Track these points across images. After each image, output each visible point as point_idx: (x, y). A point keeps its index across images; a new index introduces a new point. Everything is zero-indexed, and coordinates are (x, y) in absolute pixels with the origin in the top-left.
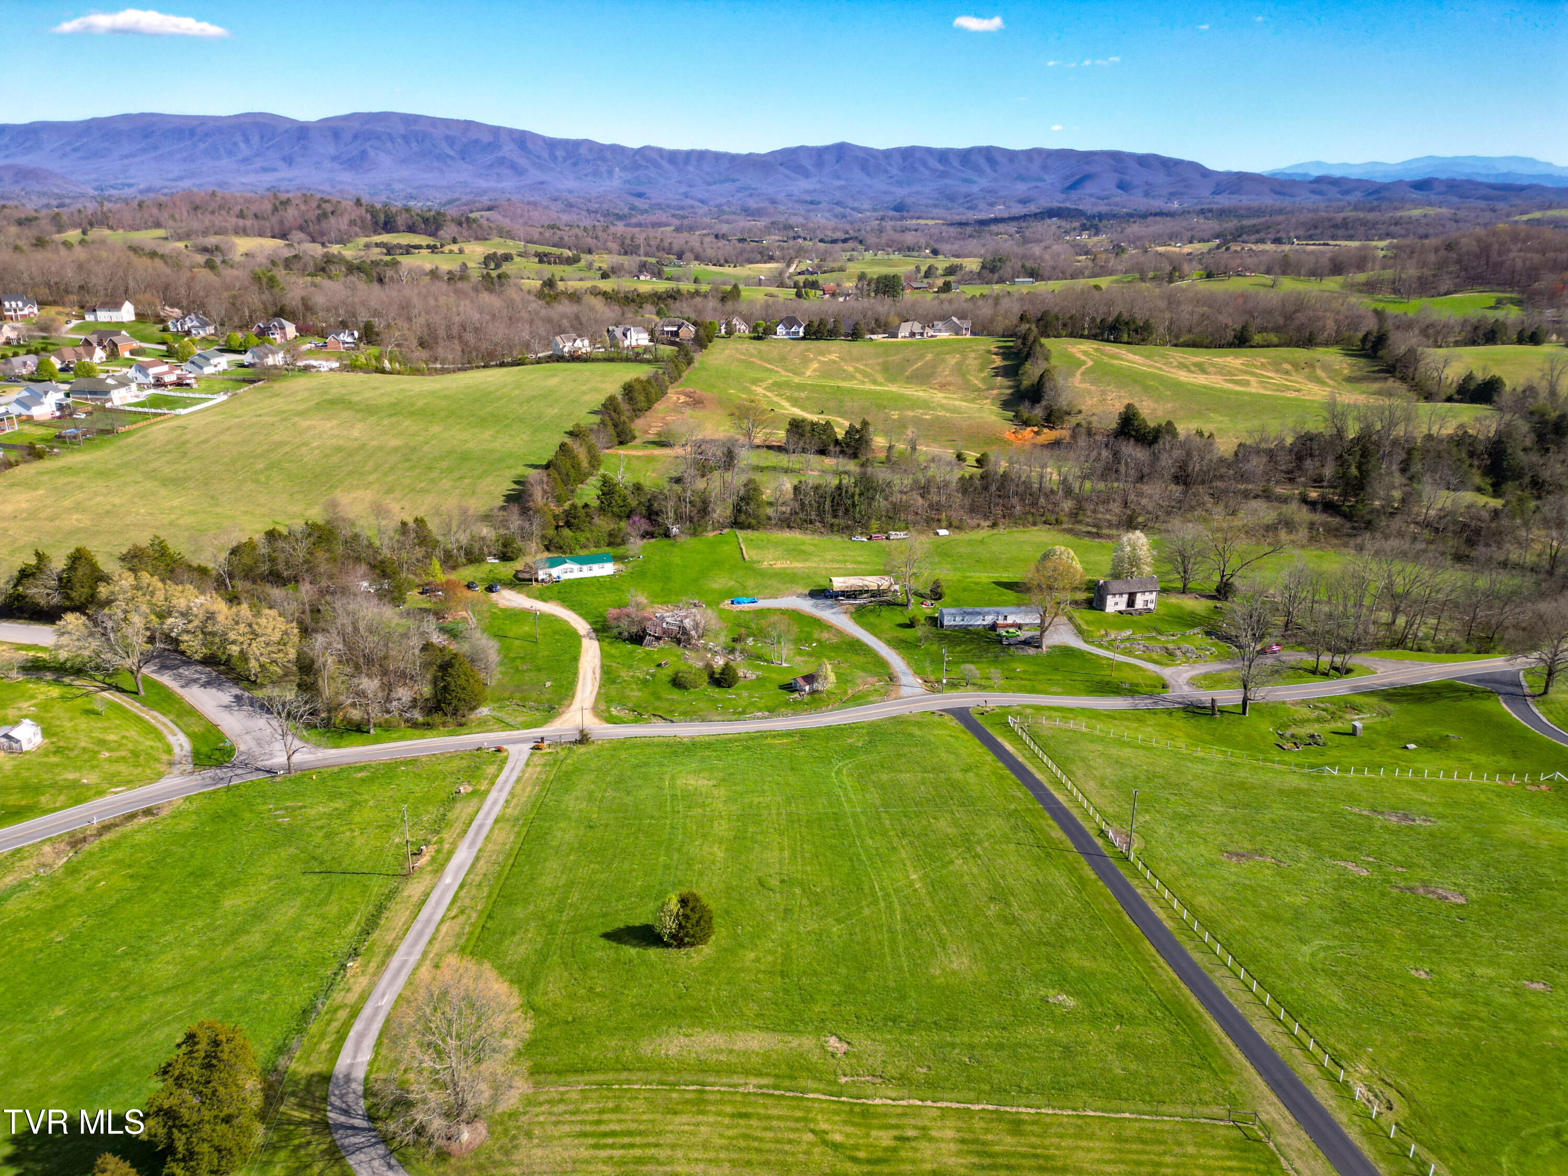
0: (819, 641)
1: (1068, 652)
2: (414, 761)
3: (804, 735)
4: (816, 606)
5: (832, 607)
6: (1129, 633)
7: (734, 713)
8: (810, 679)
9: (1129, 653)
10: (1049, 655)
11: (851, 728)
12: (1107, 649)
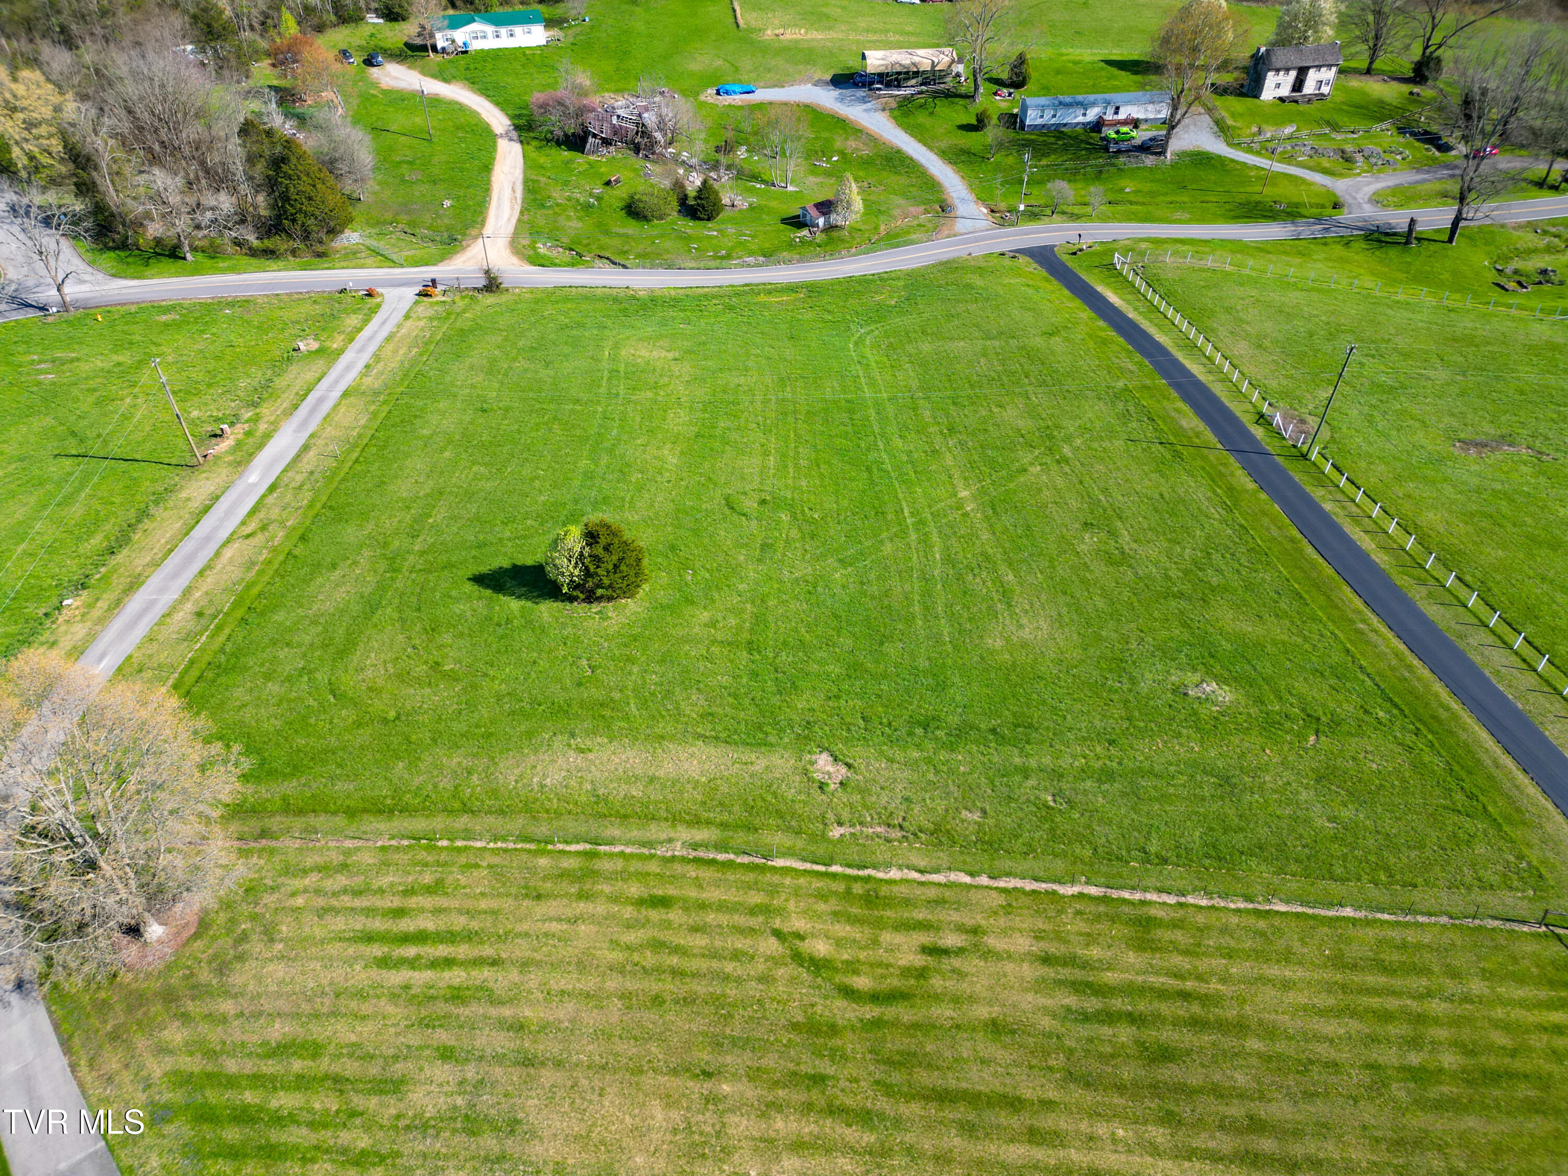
0: (842, 153)
1: (1202, 160)
2: (246, 303)
3: (813, 290)
4: (841, 100)
5: (864, 100)
6: (1288, 130)
7: (715, 258)
8: (825, 207)
9: (1289, 159)
10: (1174, 166)
11: (883, 279)
12: (1258, 153)
